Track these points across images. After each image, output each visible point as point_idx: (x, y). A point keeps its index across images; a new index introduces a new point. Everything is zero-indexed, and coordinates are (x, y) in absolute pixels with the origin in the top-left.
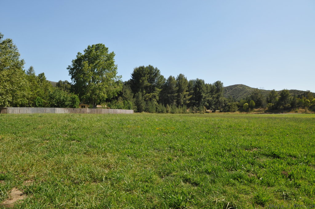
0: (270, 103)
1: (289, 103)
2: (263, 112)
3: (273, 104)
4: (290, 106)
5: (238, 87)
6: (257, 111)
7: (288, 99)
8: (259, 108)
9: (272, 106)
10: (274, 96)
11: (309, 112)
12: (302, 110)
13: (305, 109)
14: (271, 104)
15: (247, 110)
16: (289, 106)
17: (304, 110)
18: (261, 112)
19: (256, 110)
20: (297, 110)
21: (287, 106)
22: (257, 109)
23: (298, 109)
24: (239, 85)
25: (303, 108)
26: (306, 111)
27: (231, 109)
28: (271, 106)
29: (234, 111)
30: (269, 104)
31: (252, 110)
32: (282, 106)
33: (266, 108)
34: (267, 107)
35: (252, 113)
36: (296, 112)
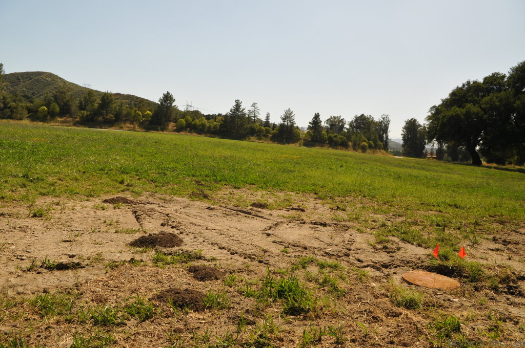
0: (84, 110)
1: (112, 114)
2: (71, 124)
3: (89, 113)
4: (114, 118)
5: (42, 76)
6: (62, 122)
7: (111, 108)
8: (64, 117)
9: (87, 116)
10: (91, 100)
11: (138, 130)
12: (129, 126)
13: (134, 125)
14: (85, 112)
15: (44, 119)
16: (111, 117)
17: (132, 126)
18: (68, 124)
19: (60, 119)
20: (123, 125)
21: (108, 117)
22: (61, 117)
23: (125, 124)
24: (46, 73)
25: (132, 123)
26: (134, 128)
27: (14, 115)
28: (85, 115)
29: (21, 119)
30: (82, 112)
31: (53, 120)
32: (101, 117)
33: (77, 118)
34: (79, 116)
35: (52, 124)
36: (121, 128)
